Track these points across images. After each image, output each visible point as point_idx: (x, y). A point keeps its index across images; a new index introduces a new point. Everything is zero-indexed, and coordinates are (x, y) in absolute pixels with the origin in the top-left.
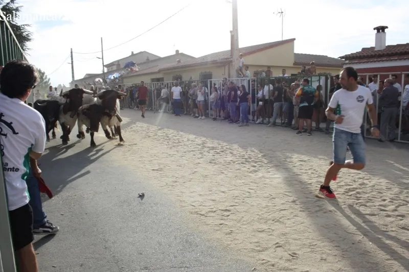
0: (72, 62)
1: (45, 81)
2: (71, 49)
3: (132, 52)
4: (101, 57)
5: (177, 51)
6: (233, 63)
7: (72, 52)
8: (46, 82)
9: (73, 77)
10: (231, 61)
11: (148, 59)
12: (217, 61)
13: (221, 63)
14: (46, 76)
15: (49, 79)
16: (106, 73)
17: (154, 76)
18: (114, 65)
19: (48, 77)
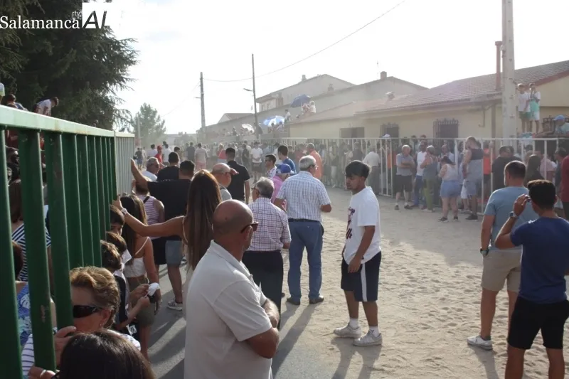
0: (202, 95)
1: (157, 124)
2: (201, 74)
3: (304, 76)
4: (252, 89)
5: (383, 74)
6: (504, 105)
7: (201, 79)
8: (158, 127)
9: (203, 121)
10: (500, 101)
11: (331, 88)
12: (469, 99)
13: (477, 103)
14: (159, 117)
15: (164, 122)
16: (259, 114)
17: (346, 125)
18: (273, 98)
19: (162, 120)
